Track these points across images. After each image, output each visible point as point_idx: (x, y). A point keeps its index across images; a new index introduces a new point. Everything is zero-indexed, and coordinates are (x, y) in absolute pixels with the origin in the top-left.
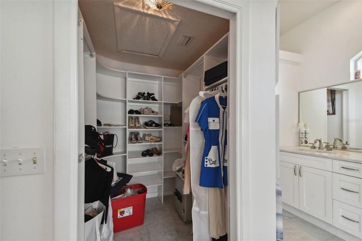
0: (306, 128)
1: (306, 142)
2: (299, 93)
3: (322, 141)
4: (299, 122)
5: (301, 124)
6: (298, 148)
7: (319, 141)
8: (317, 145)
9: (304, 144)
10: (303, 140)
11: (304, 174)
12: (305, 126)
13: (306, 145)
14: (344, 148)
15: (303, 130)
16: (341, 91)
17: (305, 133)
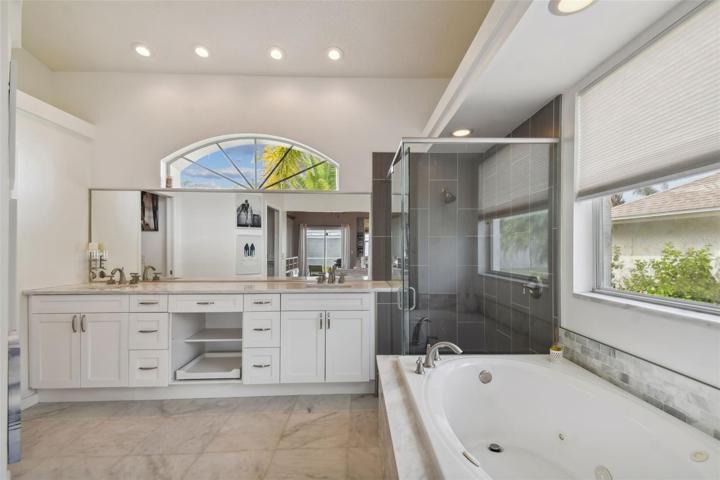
0: (102, 251)
1: (102, 275)
2: (90, 191)
3: (125, 271)
4: (90, 241)
5: (94, 245)
6: (88, 285)
7: (121, 271)
8: (117, 277)
9: (98, 279)
10: (97, 273)
11: (89, 326)
12: (100, 248)
13: (102, 279)
14: (156, 279)
15: (97, 255)
16: (165, 198)
17: (101, 260)
